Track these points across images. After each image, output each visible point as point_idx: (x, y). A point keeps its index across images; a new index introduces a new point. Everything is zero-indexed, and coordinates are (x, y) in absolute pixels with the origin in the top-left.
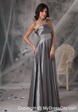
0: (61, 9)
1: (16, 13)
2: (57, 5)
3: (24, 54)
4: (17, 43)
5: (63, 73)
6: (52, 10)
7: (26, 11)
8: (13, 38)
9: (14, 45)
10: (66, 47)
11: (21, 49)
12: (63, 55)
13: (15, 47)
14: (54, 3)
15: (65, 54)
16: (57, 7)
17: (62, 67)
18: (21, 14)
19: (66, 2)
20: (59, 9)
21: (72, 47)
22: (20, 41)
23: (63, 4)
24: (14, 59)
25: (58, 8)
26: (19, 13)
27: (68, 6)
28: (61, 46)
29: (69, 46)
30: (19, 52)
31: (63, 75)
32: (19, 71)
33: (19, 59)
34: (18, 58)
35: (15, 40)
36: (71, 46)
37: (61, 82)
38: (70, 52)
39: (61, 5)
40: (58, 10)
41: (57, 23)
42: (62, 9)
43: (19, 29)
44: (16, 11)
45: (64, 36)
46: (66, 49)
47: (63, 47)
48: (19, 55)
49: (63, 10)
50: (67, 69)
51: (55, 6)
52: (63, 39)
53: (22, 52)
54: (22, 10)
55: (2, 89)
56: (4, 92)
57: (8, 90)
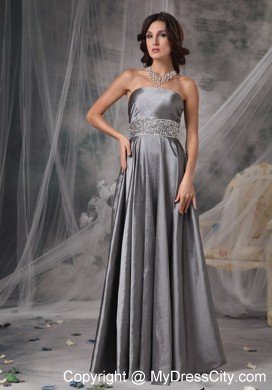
0: (244, 42)
1: (89, 55)
2: (233, 29)
3: (110, 201)
4: (88, 159)
5: (256, 265)
6: (212, 45)
7: (122, 49)
8: (75, 141)
9: (79, 168)
10: (265, 174)
11: (101, 183)
12: (253, 202)
13: (82, 173)
14: (222, 23)
15: (262, 197)
16: (231, 35)
17: (249, 244)
18: (106, 59)
19: (263, 20)
20: (239, 44)
22: (99, 152)
23: (251, 26)
25: (234, 38)
26: (100, 56)
28: (246, 170)
30: (95, 192)
31: (255, 270)
32: (92, 259)
33: (91, 218)
34: (88, 215)
35: (82, 150)
37: (246, 295)
39: (244, 28)
40: (236, 48)
41: (230, 93)
42: (248, 44)
44: (89, 48)
45: (254, 138)
46: (265, 180)
47: (255, 172)
48: (92, 202)
49: (252, 47)
51: (224, 32)
52: (251, 150)
53: (105, 193)
54: (108, 45)
55: (39, 318)
56: (48, 326)
57: (60, 322)
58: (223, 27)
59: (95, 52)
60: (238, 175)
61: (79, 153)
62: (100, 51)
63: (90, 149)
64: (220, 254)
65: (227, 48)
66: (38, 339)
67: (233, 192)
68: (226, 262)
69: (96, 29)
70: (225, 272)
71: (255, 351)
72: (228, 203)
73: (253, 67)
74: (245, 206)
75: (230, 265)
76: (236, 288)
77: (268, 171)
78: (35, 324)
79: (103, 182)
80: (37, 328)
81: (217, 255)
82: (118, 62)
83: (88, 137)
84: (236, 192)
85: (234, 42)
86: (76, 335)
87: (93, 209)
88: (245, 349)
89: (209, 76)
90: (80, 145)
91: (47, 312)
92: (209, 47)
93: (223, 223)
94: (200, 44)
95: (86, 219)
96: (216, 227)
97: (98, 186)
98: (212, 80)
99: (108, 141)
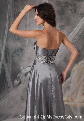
0: (75, 10)
2: (71, 5)
3: (26, 75)
4: (16, 59)
6: (63, 12)
7: (28, 15)
8: (11, 52)
9: (13, 62)
11: (22, 68)
13: (14, 64)
14: (67, 3)
16: (70, 7)
20: (73, 11)
22: (20, 56)
23: (78, 4)
24: (13, 81)
25: (72, 9)
28: (79, 63)
30: (19, 71)
32: (20, 98)
33: (19, 82)
34: (17, 80)
35: (14, 55)
39: (75, 5)
40: (72, 12)
42: (77, 11)
44: (15, 15)
48: (19, 75)
49: (78, 12)
51: (68, 6)
53: (23, 71)
58: (67, 4)
60: (76, 65)
61: (13, 56)
63: (17, 55)
65: (69, 12)
67: (74, 73)
68: (74, 103)
69: (17, 7)
70: (74, 107)
72: (73, 77)
75: (76, 105)
79: (23, 67)
81: (70, 100)
82: (27, 20)
83: (16, 50)
84: (76, 72)
85: (71, 10)
87: (19, 78)
89: (62, 24)
90: (13, 53)
93: (72, 85)
94: (58, 11)
95: (16, 82)
96: (68, 87)
97: (21, 69)
98: (63, 25)
99: (23, 51)
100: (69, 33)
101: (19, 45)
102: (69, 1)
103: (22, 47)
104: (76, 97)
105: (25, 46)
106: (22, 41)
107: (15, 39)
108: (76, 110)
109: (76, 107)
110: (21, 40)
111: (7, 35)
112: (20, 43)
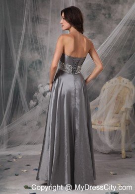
0: (110, 15)
1: (33, 22)
2: (104, 8)
3: (44, 95)
4: (33, 74)
5: (116, 128)
7: (50, 18)
8: (27, 65)
9: (29, 78)
10: (120, 82)
12: (115, 96)
13: (30, 81)
14: (99, 5)
15: (119, 94)
16: (103, 11)
17: (113, 117)
18: (41, 23)
19: (119, 3)
20: (107, 16)
21: (131, 82)
22: (38, 70)
23: (113, 7)
25: (105, 13)
26: (39, 22)
27: (123, 11)
28: (111, 80)
29: (126, 80)
30: (37, 90)
31: (115, 131)
32: (36, 123)
33: (35, 103)
35: (30, 69)
36: (128, 80)
37: (112, 143)
38: (127, 90)
39: (109, 8)
40: (106, 18)
41: (104, 41)
42: (112, 16)
43: (37, 49)
44: (33, 18)
45: (115, 62)
46: (120, 85)
47: (115, 81)
48: (35, 95)
49: (114, 17)
50: (123, 121)
51: (100, 10)
52: (113, 68)
53: (42, 90)
54: (43, 17)
55: (10, 155)
56: (14, 160)
57: (20, 157)
58: (99, 7)
59: (36, 20)
60: (107, 83)
61: (29, 71)
62: (38, 19)
63: (34, 69)
64: (99, 123)
65: (101, 18)
66: (9, 168)
67: (105, 91)
69: (36, 9)
70: (101, 132)
71: (116, 174)
72: (103, 97)
73: (114, 28)
74: (111, 98)
75: (103, 128)
76: (106, 140)
77: (122, 81)
78: (8, 159)
79: (41, 85)
80: (9, 161)
81: (97, 123)
82: (48, 25)
83: (33, 63)
84: (106, 91)
85: (104, 15)
86: (28, 165)
87: (36, 98)
88: (111, 173)
89: (92, 32)
90: (29, 66)
91: (14, 152)
92: (93, 17)
93: (100, 107)
94: (88, 16)
95: (32, 103)
96: (96, 109)
97: (38, 87)
98: (94, 34)
99: (43, 65)
100: (101, 44)
101: (36, 56)
102: (102, 3)
103: (41, 60)
104: (105, 119)
105: (45, 58)
106: (41, 52)
107: (33, 49)
108: (104, 134)
109: (104, 132)
110: (40, 50)
111: (24, 43)
112: (39, 54)
